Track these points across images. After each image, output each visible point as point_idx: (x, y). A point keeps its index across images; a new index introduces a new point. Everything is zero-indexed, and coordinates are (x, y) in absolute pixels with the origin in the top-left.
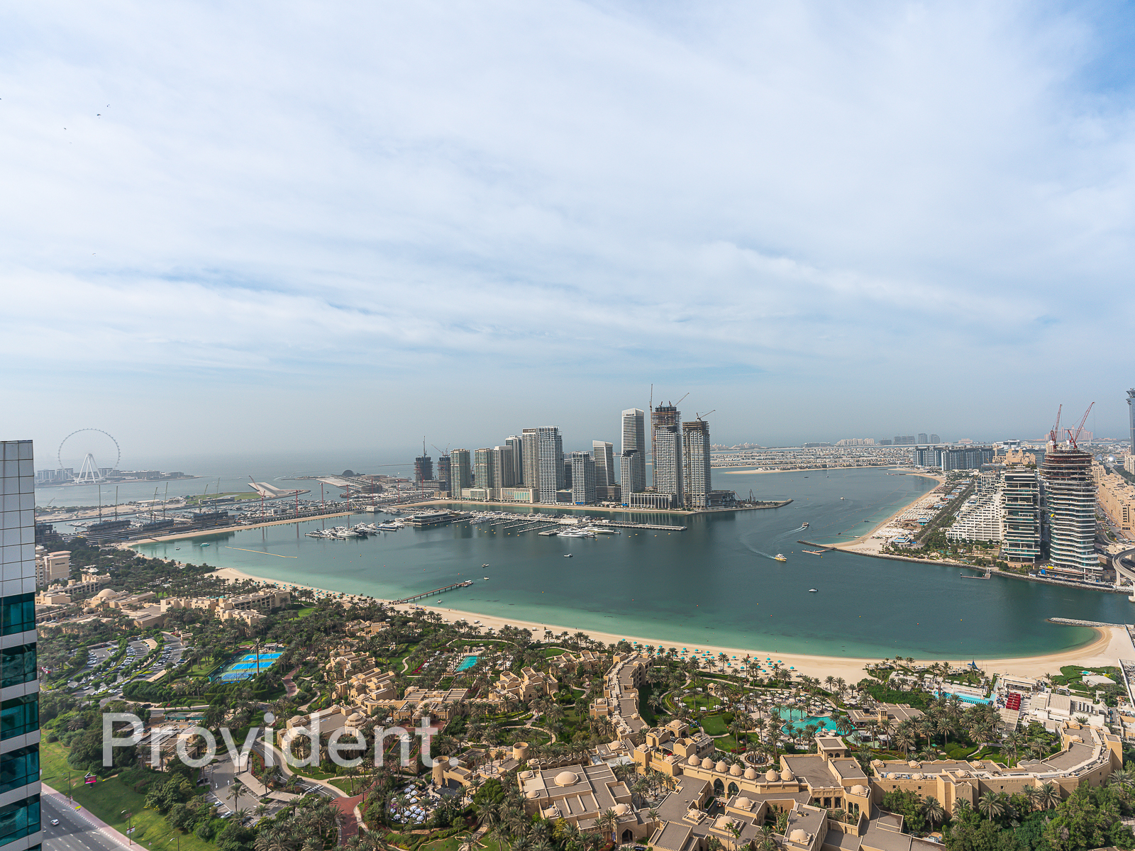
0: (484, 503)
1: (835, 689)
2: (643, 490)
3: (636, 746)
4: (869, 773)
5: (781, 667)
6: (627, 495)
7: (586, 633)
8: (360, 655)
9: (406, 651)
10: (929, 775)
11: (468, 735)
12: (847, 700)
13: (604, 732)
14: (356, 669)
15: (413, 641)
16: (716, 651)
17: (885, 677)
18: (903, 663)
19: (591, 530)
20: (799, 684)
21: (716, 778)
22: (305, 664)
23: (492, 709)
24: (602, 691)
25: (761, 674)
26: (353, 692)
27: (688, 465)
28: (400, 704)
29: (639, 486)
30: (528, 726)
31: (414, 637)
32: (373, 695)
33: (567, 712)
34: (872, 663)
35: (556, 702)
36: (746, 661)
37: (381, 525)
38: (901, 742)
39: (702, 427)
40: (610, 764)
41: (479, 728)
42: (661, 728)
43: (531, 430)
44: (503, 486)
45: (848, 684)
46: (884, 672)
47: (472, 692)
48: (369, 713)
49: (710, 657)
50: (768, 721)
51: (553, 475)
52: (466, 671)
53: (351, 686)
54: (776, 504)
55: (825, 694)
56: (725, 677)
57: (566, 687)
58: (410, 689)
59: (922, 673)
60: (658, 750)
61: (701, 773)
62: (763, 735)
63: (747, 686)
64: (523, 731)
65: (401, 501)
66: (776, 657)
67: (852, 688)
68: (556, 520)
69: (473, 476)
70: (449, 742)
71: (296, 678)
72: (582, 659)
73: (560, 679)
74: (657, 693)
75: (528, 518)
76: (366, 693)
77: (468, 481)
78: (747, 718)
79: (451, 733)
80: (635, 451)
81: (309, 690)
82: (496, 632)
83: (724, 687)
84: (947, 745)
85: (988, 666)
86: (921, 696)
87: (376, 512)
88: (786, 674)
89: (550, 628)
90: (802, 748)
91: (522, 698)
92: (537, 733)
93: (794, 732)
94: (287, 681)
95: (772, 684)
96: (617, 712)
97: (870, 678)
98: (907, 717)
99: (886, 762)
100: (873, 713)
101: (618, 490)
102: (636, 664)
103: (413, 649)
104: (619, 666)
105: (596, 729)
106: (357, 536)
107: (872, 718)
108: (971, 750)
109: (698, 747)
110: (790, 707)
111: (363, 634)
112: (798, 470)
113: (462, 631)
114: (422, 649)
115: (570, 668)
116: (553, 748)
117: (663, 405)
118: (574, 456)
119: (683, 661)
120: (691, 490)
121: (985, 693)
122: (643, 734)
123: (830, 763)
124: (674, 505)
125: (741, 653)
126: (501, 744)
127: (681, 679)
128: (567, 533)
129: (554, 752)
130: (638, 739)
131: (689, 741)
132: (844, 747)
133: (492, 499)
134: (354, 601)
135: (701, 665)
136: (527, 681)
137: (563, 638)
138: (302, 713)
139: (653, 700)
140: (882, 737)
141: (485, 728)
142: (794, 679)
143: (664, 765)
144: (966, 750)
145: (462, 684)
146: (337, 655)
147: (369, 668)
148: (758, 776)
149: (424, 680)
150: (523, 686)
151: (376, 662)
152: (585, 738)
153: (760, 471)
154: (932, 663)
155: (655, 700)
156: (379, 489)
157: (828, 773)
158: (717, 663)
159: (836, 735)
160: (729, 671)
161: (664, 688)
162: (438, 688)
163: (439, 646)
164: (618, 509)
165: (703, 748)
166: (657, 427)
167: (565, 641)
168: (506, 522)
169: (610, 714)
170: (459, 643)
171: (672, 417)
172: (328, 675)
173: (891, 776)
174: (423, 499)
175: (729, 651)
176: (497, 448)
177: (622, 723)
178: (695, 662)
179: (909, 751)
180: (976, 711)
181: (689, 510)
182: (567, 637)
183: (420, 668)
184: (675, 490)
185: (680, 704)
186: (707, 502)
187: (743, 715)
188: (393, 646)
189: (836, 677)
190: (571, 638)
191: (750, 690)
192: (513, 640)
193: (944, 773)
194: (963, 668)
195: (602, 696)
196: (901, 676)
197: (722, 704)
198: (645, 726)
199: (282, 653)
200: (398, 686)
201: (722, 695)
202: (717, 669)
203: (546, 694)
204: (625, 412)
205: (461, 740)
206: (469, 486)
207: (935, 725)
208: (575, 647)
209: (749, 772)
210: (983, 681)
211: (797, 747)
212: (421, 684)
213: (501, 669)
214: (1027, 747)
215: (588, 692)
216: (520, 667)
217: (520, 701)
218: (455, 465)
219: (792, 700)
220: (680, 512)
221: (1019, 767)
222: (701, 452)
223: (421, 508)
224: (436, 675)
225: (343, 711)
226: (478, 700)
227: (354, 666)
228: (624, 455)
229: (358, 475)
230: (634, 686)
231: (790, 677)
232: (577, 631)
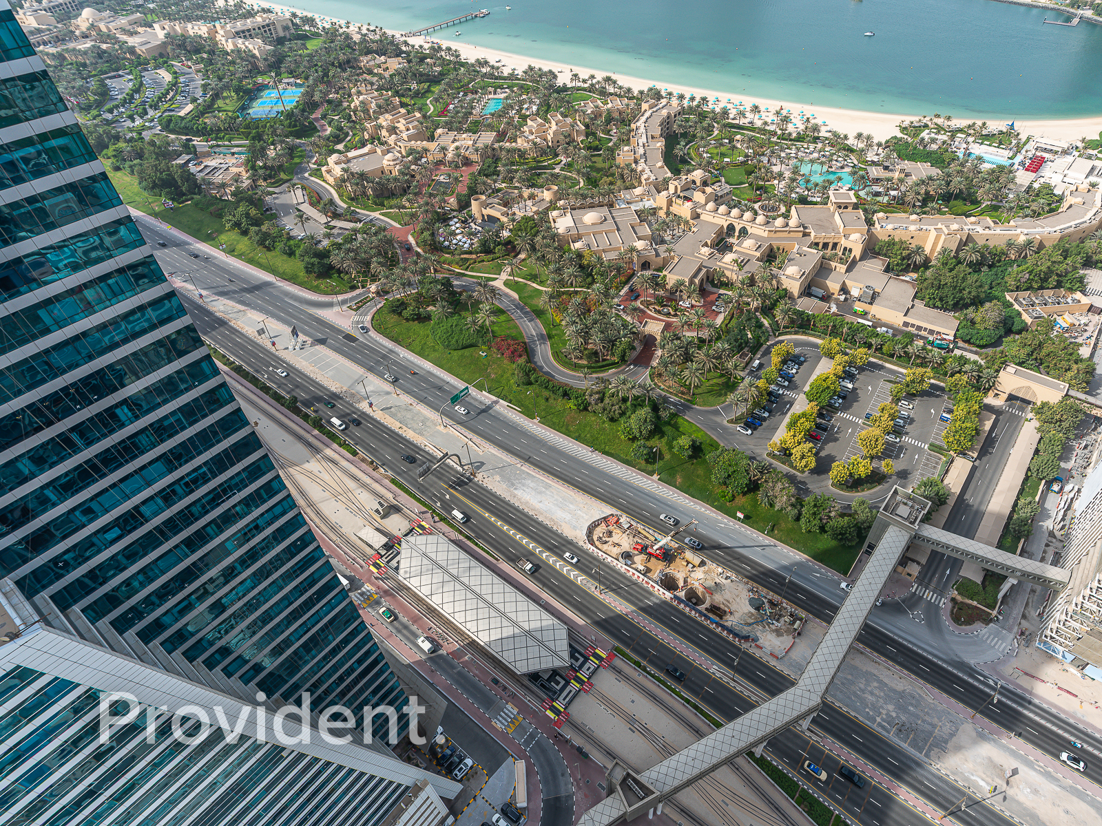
1: (861, 145)
3: (659, 192)
4: (870, 223)
5: (813, 121)
7: (614, 77)
8: (382, 95)
9: (428, 91)
10: (925, 227)
11: (501, 177)
12: (871, 156)
13: (629, 178)
14: (382, 110)
15: (435, 80)
16: (748, 102)
17: (916, 135)
18: (940, 121)
20: (827, 139)
21: (728, 222)
22: (330, 102)
23: (522, 154)
24: (629, 140)
25: (790, 128)
26: (384, 133)
28: (432, 146)
30: (557, 170)
31: (435, 76)
32: (405, 136)
33: (594, 159)
34: (908, 120)
35: (584, 148)
36: (778, 113)
38: (910, 197)
40: (633, 207)
41: (510, 171)
42: (684, 177)
45: (875, 141)
46: (916, 130)
47: (501, 136)
48: (404, 154)
49: (742, 108)
50: (787, 174)
52: (493, 115)
53: (380, 127)
55: (851, 150)
56: (753, 130)
57: (594, 134)
58: (439, 131)
59: (954, 133)
60: (679, 196)
61: (716, 218)
62: (780, 186)
63: (774, 139)
64: (552, 175)
66: (809, 110)
67: (879, 145)
70: (484, 183)
71: (324, 117)
72: (610, 105)
73: (587, 126)
74: (683, 143)
76: (396, 134)
78: (768, 170)
79: (485, 175)
81: (340, 129)
82: (519, 72)
83: (751, 140)
84: (952, 202)
85: (1026, 128)
86: (947, 156)
88: (816, 128)
89: (576, 70)
90: (814, 200)
91: (550, 144)
92: (566, 178)
93: (810, 186)
94: (317, 120)
95: (800, 138)
96: (643, 160)
97: (900, 135)
98: (924, 175)
99: (888, 215)
100: (892, 170)
102: (664, 112)
103: (436, 89)
104: (647, 114)
105: (622, 176)
107: (888, 174)
108: (973, 207)
109: (716, 195)
110: (812, 161)
111: (381, 71)
113: (484, 70)
114: (445, 90)
115: (597, 115)
116: (581, 192)
119: (713, 111)
121: (1011, 154)
122: (666, 182)
123: (837, 213)
125: (774, 105)
126: (533, 186)
127: (709, 130)
129: (582, 195)
130: (660, 186)
131: (708, 190)
132: (854, 200)
134: (363, 32)
135: (731, 116)
136: (554, 127)
137: (590, 82)
138: (339, 152)
139: (679, 150)
140: (893, 193)
141: (516, 171)
142: (823, 134)
143: (683, 210)
144: (969, 207)
145: (490, 127)
146: (359, 93)
147: (394, 108)
148: (768, 222)
149: (451, 122)
150: (551, 132)
151: (400, 102)
152: (611, 183)
154: (970, 122)
155: (681, 150)
157: (832, 222)
158: (748, 114)
159: (850, 189)
160: (758, 123)
161: (689, 137)
162: (466, 131)
163: (462, 86)
165: (721, 196)
167: (592, 85)
169: (636, 162)
170: (482, 84)
172: (355, 114)
173: (890, 227)
175: (762, 103)
177: (647, 170)
178: (725, 113)
179: (914, 206)
180: (993, 172)
182: (594, 81)
183: (445, 109)
185: (705, 155)
187: (764, 167)
188: (414, 86)
189: (865, 134)
190: (598, 82)
191: (776, 144)
192: (537, 82)
193: (940, 226)
194: (1000, 128)
195: (628, 144)
196: (933, 135)
197: (747, 156)
198: (669, 174)
199: (302, 90)
200: (427, 128)
201: (748, 148)
202: (746, 121)
203: (574, 141)
205: (495, 181)
207: (948, 184)
208: (603, 93)
209: (760, 219)
210: (1014, 142)
211: (810, 199)
212: (450, 127)
213: (528, 113)
214: (1027, 207)
215: (615, 139)
216: (547, 112)
217: (548, 147)
219: (816, 155)
221: (1012, 223)
224: (463, 118)
225: (379, 151)
226: (508, 144)
227: (379, 107)
230: (661, 135)
231: (819, 131)
232: (605, 74)
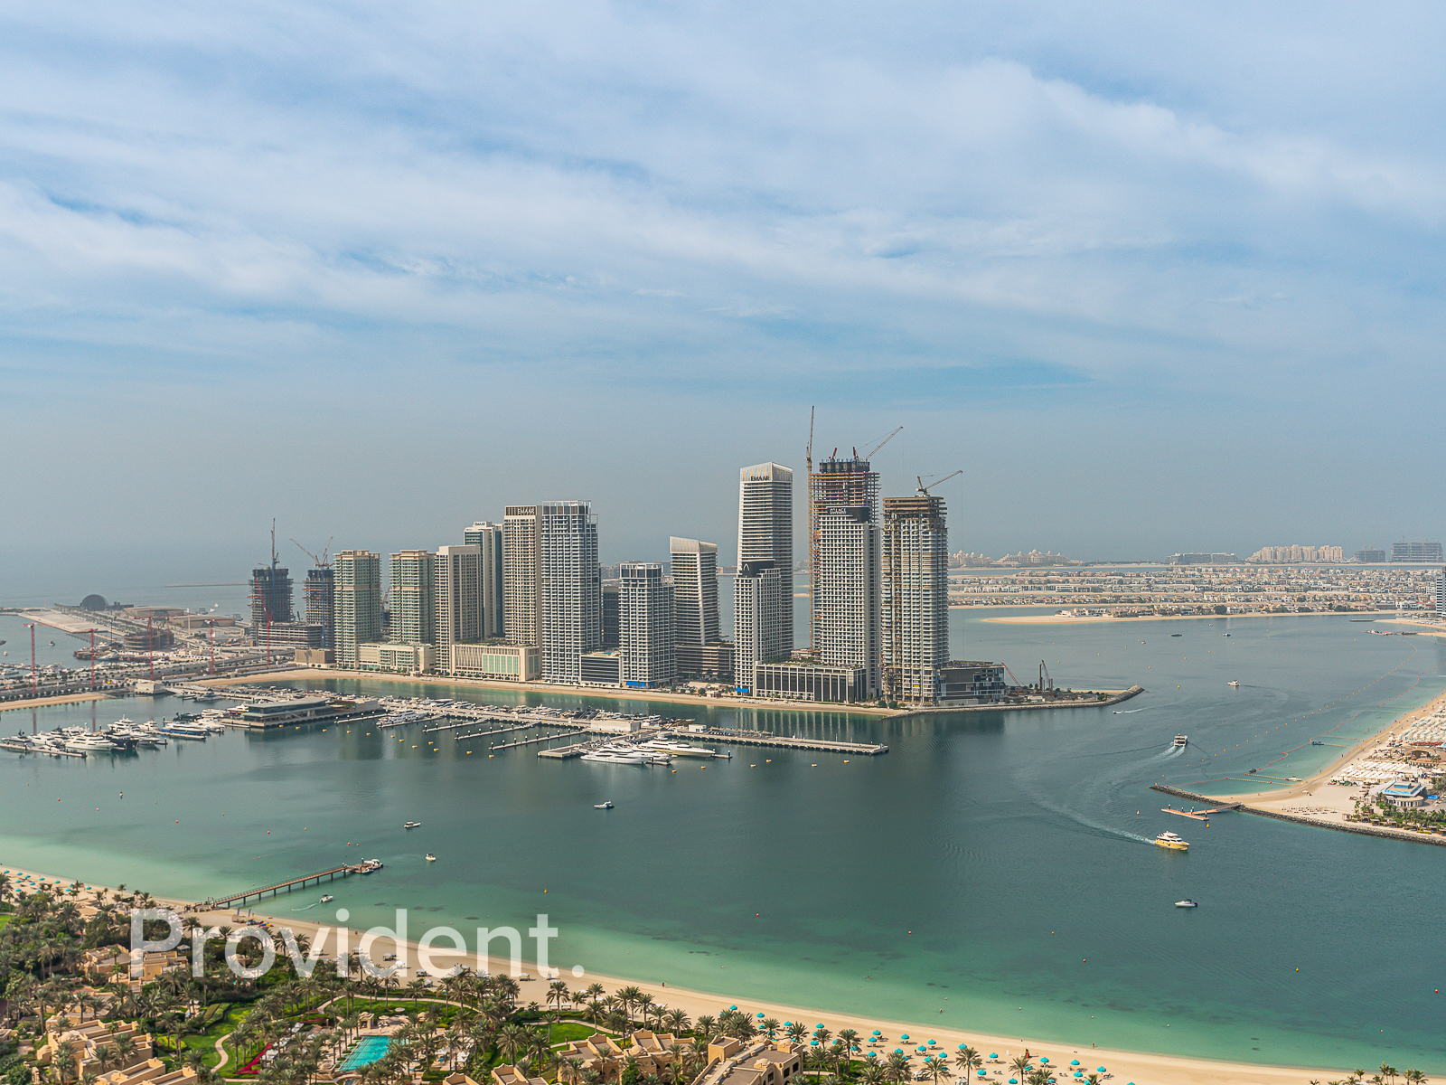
0: (412, 679)
2: (786, 657)
5: (1105, 1083)
6: (749, 665)
7: (645, 989)
8: (115, 1029)
9: (223, 1020)
14: (107, 1061)
15: (243, 998)
16: (948, 1040)
19: (661, 748)
27: (894, 602)
29: (777, 645)
31: (244, 990)
36: (1019, 1067)
37: (171, 726)
39: (932, 511)
43: (526, 511)
44: (457, 639)
49: (935, 1056)
51: (576, 616)
52: (363, 1072)
54: (1101, 697)
65: (217, 670)
66: (1092, 1058)
68: (580, 722)
69: (387, 615)
72: (635, 1050)
75: (515, 716)
77: (375, 625)
80: (770, 565)
82: (436, 981)
87: (159, 695)
89: (562, 975)
101: (726, 657)
102: (761, 1065)
103: (241, 1017)
104: (722, 1069)
106: (114, 751)
111: (125, 979)
112: (1158, 617)
113: (356, 977)
114: (262, 1018)
115: (606, 1070)
117: (839, 457)
118: (625, 572)
119: (873, 1062)
120: (899, 660)
124: (859, 692)
125: (1010, 1047)
128: (606, 753)
133: (431, 670)
134: (105, 903)
135: (914, 1074)
137: (590, 1000)
146: (64, 1026)
147: (137, 1058)
151: (153, 1045)
153: (1066, 617)
156: (165, 642)
158: (950, 1070)
163: (301, 1011)
164: (728, 701)
166: (823, 508)
167: (596, 1006)
168: (462, 726)
170: (348, 1005)
171: (859, 486)
172: (41, 1071)
174: (269, 666)
175: (982, 1043)
176: (444, 551)
178: (900, 1065)
181: (894, 706)
182: (600, 999)
183: (255, 1061)
184: (862, 660)
186: (937, 687)
188: (193, 1010)
190: (609, 1001)
192: (473, 1001)
204: (747, 472)
206: (378, 638)
208: (620, 1023)
213: (447, 1069)
216: (490, 1064)
218: (346, 588)
220: (872, 710)
222: (926, 569)
223: (265, 686)
227: (102, 1055)
228: (744, 573)
229: (118, 607)
232: (625, 984)
